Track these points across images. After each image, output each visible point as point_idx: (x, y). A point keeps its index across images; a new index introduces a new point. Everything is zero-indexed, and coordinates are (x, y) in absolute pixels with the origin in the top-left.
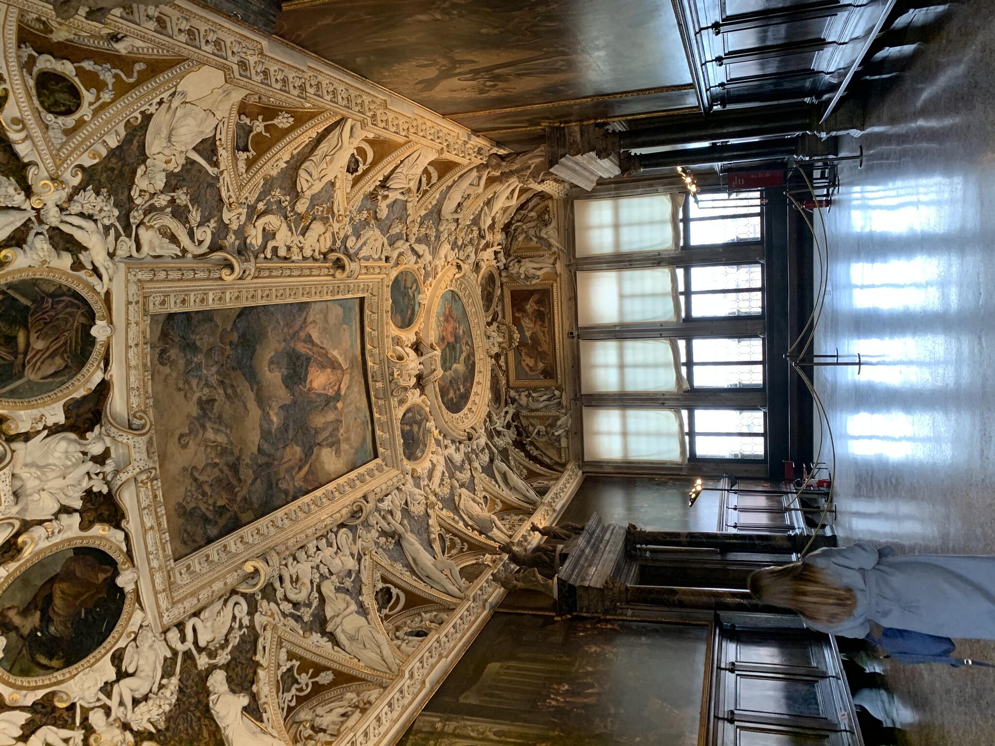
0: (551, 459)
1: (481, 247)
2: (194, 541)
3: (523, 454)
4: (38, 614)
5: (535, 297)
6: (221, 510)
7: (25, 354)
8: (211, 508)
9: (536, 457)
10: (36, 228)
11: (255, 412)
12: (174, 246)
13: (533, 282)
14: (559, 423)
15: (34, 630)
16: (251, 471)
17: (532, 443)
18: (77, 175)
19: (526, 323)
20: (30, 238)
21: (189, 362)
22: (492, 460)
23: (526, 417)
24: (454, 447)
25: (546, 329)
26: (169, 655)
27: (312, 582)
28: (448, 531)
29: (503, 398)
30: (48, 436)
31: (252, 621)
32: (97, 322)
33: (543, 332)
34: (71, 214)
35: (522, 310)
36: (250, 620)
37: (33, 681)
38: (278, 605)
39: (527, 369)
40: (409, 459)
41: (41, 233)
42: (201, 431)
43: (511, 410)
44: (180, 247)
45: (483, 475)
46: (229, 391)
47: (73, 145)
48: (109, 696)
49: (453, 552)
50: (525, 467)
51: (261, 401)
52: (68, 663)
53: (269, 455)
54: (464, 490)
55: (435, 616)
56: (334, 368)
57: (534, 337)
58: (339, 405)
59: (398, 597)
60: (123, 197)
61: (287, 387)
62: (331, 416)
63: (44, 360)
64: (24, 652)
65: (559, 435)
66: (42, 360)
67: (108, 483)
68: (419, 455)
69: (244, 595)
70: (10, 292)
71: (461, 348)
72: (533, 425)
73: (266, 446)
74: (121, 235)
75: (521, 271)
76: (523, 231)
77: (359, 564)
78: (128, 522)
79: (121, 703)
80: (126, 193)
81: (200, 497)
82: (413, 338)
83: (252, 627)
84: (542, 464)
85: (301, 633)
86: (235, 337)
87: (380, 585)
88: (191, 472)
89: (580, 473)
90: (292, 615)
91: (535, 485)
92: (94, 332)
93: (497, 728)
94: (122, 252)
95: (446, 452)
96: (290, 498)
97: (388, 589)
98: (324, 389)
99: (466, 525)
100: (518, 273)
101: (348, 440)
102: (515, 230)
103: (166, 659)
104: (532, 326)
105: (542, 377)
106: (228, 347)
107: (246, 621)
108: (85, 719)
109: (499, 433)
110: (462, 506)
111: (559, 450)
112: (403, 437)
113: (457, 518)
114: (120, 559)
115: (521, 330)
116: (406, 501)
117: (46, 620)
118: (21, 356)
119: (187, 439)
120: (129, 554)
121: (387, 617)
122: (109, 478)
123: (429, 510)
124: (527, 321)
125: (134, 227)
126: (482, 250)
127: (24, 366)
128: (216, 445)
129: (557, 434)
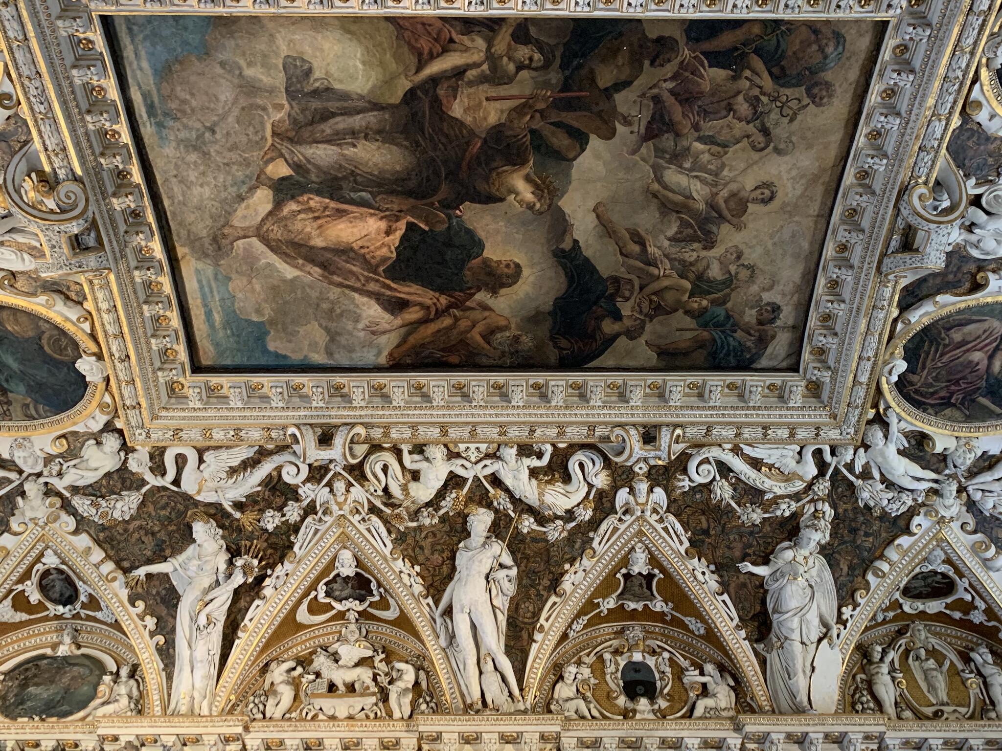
7: (997, 348)
63: (974, 340)
66: (979, 340)
70: (998, 410)
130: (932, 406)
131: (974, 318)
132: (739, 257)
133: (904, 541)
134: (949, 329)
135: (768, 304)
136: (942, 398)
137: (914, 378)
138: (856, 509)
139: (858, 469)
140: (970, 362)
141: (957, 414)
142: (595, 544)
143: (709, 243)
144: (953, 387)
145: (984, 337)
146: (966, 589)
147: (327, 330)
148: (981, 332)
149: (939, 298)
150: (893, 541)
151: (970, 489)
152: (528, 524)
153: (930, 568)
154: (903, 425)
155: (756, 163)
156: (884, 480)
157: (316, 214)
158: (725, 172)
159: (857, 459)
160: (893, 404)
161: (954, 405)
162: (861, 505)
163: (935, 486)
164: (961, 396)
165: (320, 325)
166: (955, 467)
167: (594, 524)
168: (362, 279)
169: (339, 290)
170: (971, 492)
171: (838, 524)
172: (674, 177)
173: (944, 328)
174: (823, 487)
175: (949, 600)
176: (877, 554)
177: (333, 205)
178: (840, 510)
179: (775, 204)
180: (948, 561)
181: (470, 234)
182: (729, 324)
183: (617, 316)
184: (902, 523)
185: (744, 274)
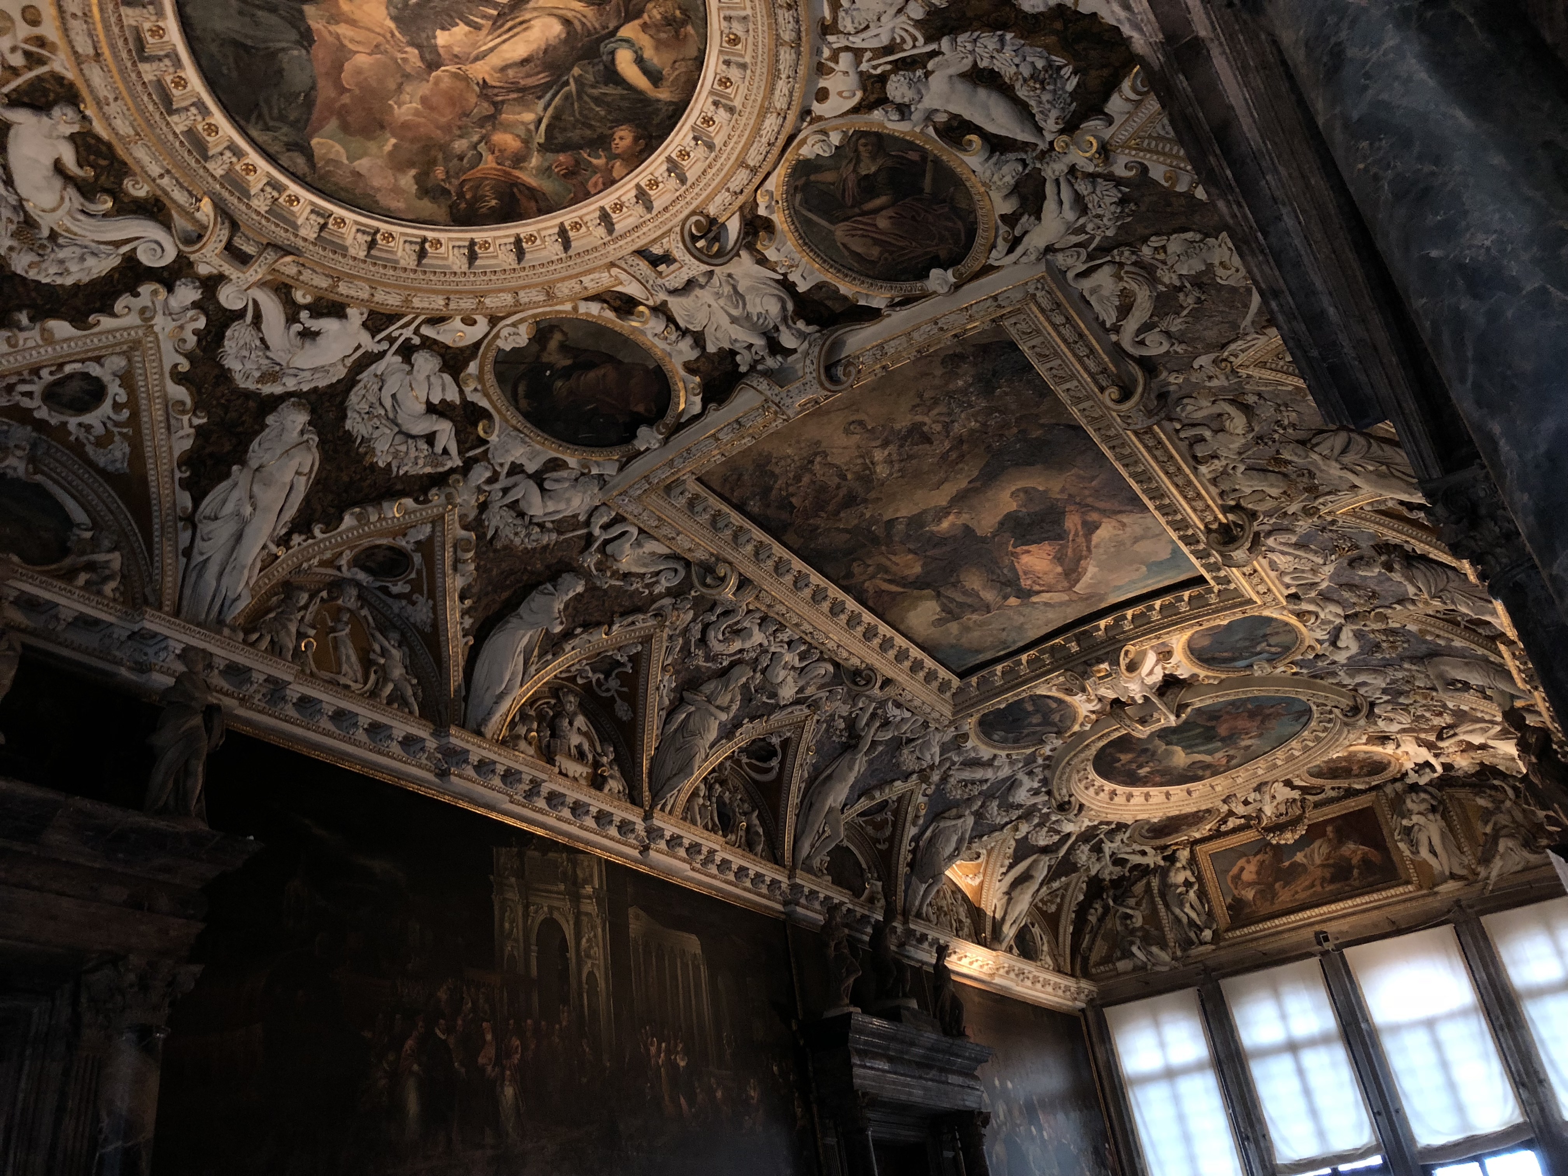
0: (1090, 949)
1: (1423, 736)
2: (732, 490)
3: (1081, 897)
4: (568, 362)
5: (1375, 856)
6: (786, 505)
7: (864, 214)
8: (784, 493)
9: (1087, 921)
10: (1028, 157)
11: (941, 497)
12: (1114, 315)
13: (1401, 845)
14: (1155, 949)
15: (550, 366)
16: (856, 522)
17: (1106, 909)
18: (1131, 169)
19: (1319, 851)
20: (1012, 156)
21: (964, 391)
22: (1045, 850)
23: (1148, 888)
24: (1036, 785)
25: (1318, 888)
26: (582, 518)
27: (741, 651)
28: (896, 813)
29: (1169, 840)
30: (777, 281)
31: (661, 596)
32: (950, 272)
33: (1312, 885)
34: (1072, 185)
35: (1342, 836)
36: (660, 593)
37: (495, 391)
38: (694, 620)
39: (1235, 870)
40: (981, 723)
41: (1025, 165)
42: (878, 443)
43: (1153, 859)
44: (1118, 320)
45: (1013, 843)
46: (954, 455)
47: (1167, 149)
48: (510, 474)
49: (870, 829)
50: (1060, 907)
51: (960, 499)
52: (527, 416)
53: (889, 536)
54: (970, 821)
55: (757, 833)
56: (1067, 574)
57: (1296, 870)
58: (1013, 601)
59: (769, 770)
60: (1140, 230)
61: (1002, 524)
62: (989, 596)
63: (868, 236)
64: (523, 367)
65: (1133, 955)
66: (866, 233)
67: (752, 368)
68: (996, 737)
69: (688, 575)
70: (929, 166)
71: (1217, 750)
72: (1138, 904)
73: (901, 527)
74: (1086, 248)
75: (1415, 818)
76: (1499, 804)
77: (792, 704)
78: (717, 410)
79: (505, 491)
80: (1147, 232)
81: (791, 475)
82: (1183, 673)
83: (653, 599)
84: (1077, 936)
85: (669, 661)
86: (1036, 433)
87: (775, 740)
88: (817, 451)
89: (1080, 1005)
90: (687, 643)
91: (1036, 930)
92: (935, 273)
93: (599, 975)
94: (1060, 259)
95: (1021, 776)
96: (844, 583)
97: (775, 754)
98: (1025, 573)
99: (916, 839)
100: (1410, 812)
101: (967, 629)
102: (1495, 788)
103: (575, 516)
104: (1318, 861)
105: (1229, 900)
106: (1015, 430)
107: (658, 589)
108: (476, 460)
109: (1097, 849)
110: (942, 824)
111: (1107, 960)
112: (1009, 706)
113: (921, 821)
114: (669, 419)
115: (1302, 843)
116: (913, 740)
117: (566, 373)
118: (857, 210)
119: (859, 429)
120: (679, 427)
121: (738, 762)
122: (760, 367)
123: (915, 776)
124: (1325, 850)
125: (1109, 258)
126: (1417, 739)
127: (847, 219)
128: (869, 467)
129: (1135, 949)
130: (963, 220)
133: (1157, 174)
136: (949, 220)
137: (943, 254)
140: (893, 224)
141: (959, 198)
144: (931, 221)
145: (859, 233)
148: (856, 239)
168: (1077, 546)
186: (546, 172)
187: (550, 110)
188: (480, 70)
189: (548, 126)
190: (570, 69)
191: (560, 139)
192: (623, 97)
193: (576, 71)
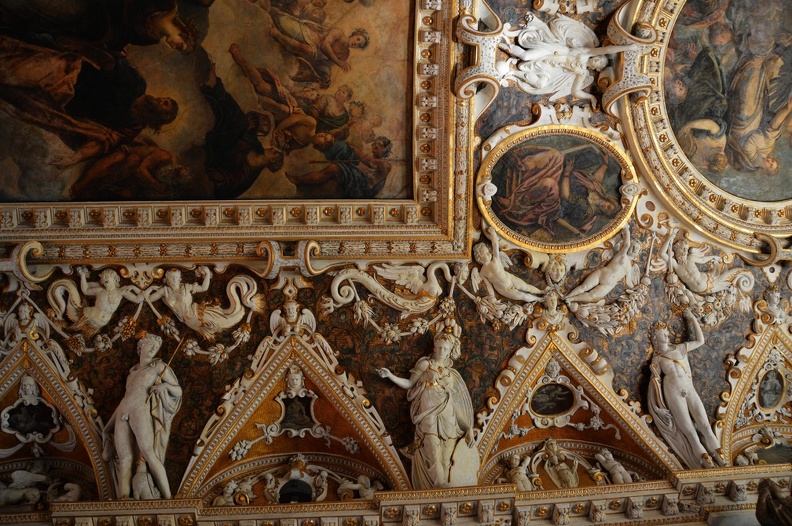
7: (563, 175)
18: (531, 338)
63: (544, 168)
66: (548, 168)
70: (576, 231)
130: (525, 227)
131: (539, 147)
132: (350, 96)
133: (523, 352)
134: (523, 158)
135: (380, 138)
136: (531, 220)
137: (505, 202)
138: (480, 325)
139: (476, 288)
140: (545, 187)
141: (546, 235)
142: (253, 366)
143: (325, 85)
144: (537, 210)
145: (550, 165)
146: (583, 398)
147: (20, 164)
148: (547, 160)
149: (508, 128)
150: (514, 353)
151: (568, 301)
152: (192, 348)
153: (551, 379)
154: (504, 243)
155: (348, 12)
156: (499, 296)
157: (9, 54)
158: (327, 20)
159: (473, 278)
160: (491, 223)
161: (540, 227)
162: (484, 321)
163: (539, 299)
164: (545, 218)
165: (14, 160)
166: (553, 282)
167: (252, 346)
168: (48, 115)
169: (30, 126)
170: (570, 304)
171: (466, 340)
172: (289, 23)
173: (518, 156)
174: (450, 304)
175: (572, 412)
176: (503, 365)
177: (22, 45)
178: (467, 327)
179: (370, 49)
180: (564, 372)
181: (134, 73)
182: (350, 156)
183: (260, 150)
184: (520, 337)
185: (356, 111)
186: (695, 39)
187: (719, 73)
188: (757, 63)
189: (713, 63)
190: (728, 100)
191: (704, 63)
192: (698, 110)
193: (725, 102)
